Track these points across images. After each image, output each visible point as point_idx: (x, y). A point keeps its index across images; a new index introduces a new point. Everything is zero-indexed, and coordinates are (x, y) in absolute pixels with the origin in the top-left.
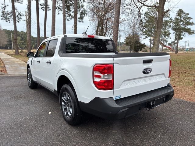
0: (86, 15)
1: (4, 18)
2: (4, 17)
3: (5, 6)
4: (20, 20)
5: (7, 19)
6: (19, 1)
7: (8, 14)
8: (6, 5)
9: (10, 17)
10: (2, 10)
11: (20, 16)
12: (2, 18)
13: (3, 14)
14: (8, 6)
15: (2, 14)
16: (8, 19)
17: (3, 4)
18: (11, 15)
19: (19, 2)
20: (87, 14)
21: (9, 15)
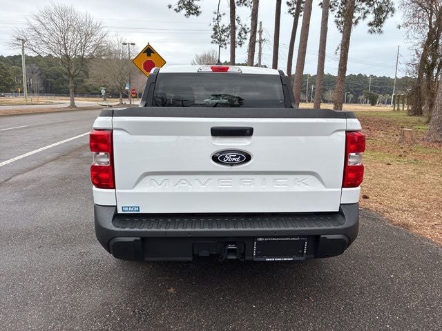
0: (390, 13)
1: (217, 40)
2: (216, 38)
3: (219, 16)
4: (244, 41)
5: (221, 42)
6: (246, 2)
7: (223, 31)
8: (221, 13)
9: (226, 38)
10: (213, 24)
11: (244, 34)
12: (212, 39)
13: (215, 34)
14: (224, 14)
15: (214, 32)
16: (224, 40)
17: (215, 13)
18: (228, 32)
19: (246, 5)
20: (393, 10)
21: (225, 34)
